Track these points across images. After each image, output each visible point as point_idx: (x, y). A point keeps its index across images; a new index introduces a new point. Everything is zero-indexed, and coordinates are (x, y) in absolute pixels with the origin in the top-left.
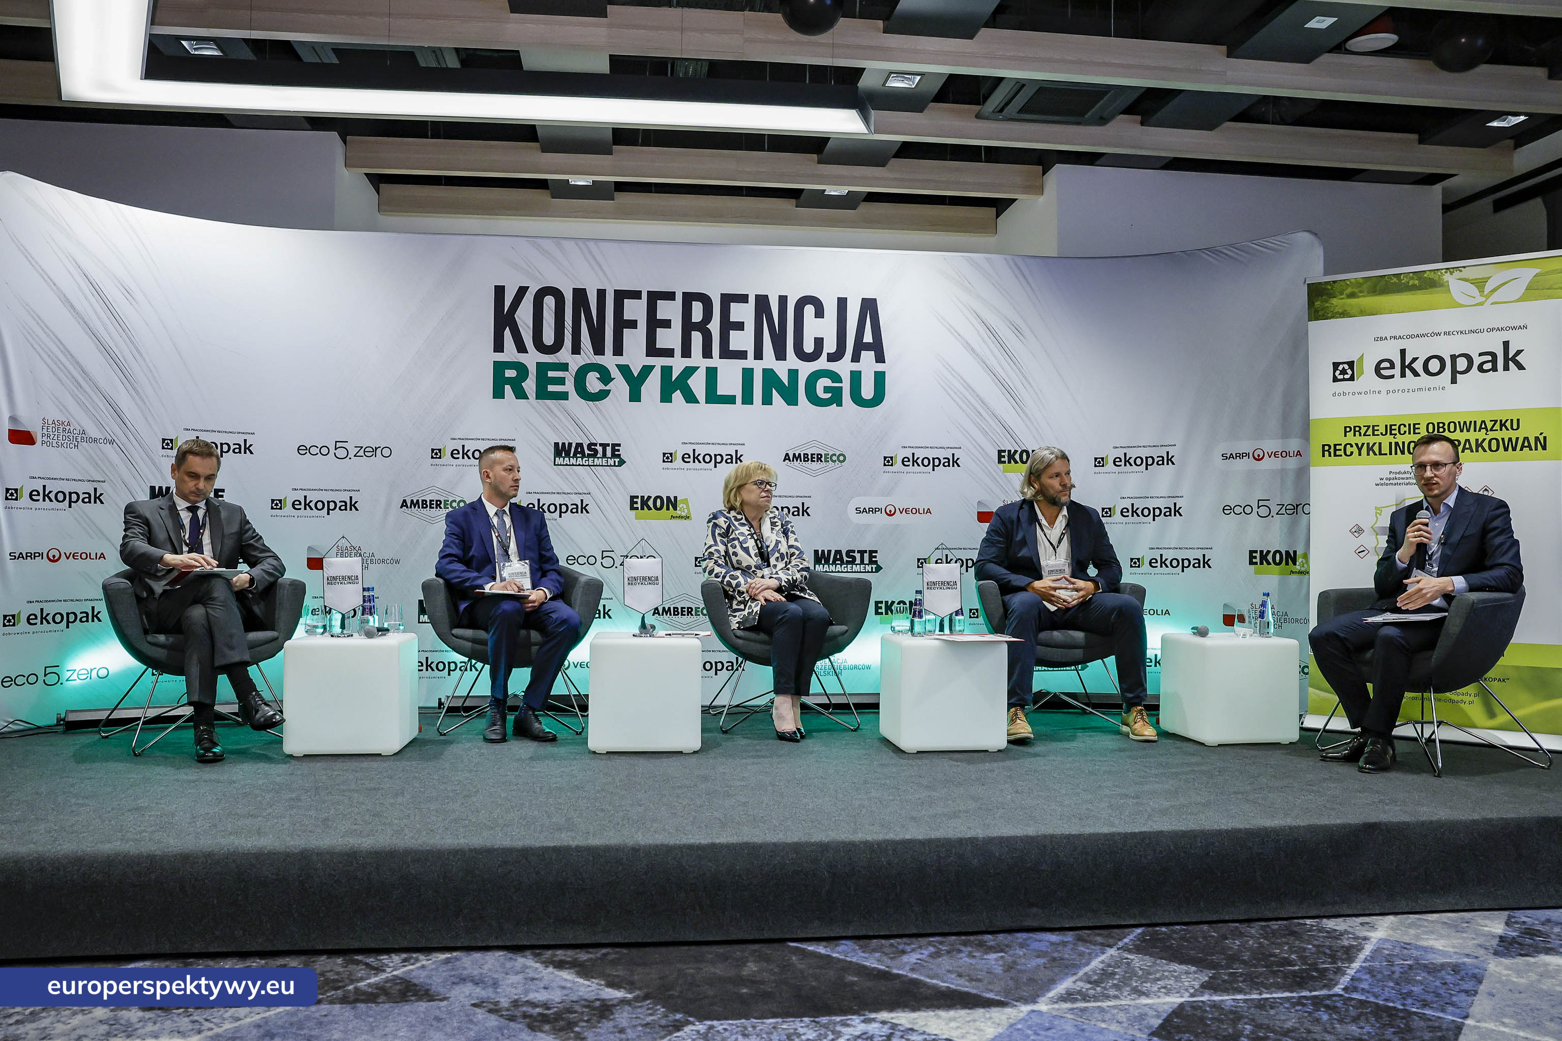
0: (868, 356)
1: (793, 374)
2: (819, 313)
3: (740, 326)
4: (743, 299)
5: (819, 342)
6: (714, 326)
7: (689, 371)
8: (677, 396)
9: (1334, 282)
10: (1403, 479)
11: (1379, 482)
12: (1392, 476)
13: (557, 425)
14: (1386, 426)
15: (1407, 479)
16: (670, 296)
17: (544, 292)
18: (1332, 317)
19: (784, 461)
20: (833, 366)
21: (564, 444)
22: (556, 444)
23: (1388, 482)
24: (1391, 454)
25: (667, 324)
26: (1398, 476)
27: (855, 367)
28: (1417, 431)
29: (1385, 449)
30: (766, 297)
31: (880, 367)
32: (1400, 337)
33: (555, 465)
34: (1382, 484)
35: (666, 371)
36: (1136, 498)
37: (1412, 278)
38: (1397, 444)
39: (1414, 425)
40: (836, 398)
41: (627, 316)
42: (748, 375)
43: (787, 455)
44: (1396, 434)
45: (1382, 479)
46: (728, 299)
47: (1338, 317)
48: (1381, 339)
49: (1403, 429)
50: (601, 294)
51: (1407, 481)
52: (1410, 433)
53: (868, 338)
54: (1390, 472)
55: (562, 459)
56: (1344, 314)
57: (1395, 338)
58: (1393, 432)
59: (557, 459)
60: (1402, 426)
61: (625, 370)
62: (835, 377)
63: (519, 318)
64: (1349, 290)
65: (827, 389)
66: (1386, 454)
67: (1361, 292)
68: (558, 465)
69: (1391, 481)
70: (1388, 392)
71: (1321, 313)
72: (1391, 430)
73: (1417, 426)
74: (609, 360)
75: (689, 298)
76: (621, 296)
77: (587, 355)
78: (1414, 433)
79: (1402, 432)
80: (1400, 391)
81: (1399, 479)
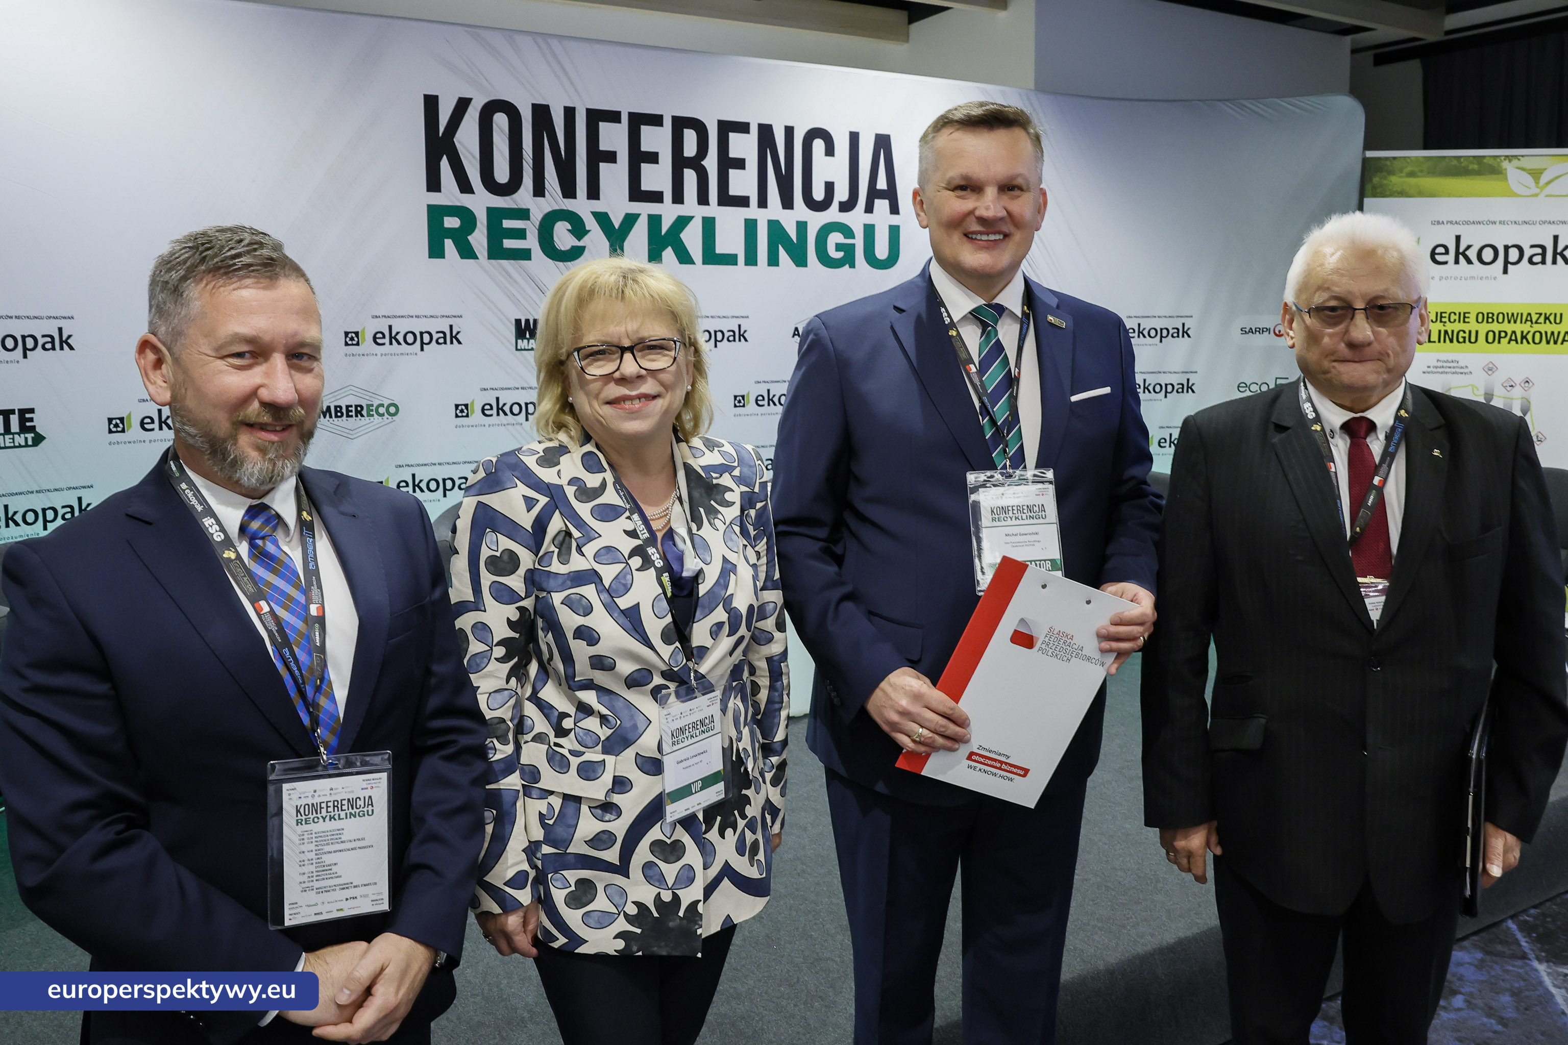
0: (881, 205)
1: (802, 227)
2: (830, 151)
3: (740, 164)
4: (743, 128)
5: (830, 187)
6: (711, 163)
7: (682, 222)
8: (668, 254)
9: (1395, 158)
10: (1450, 367)
11: (1426, 369)
12: (1440, 364)
13: (517, 295)
14: (1437, 313)
15: (1454, 367)
16: (656, 120)
17: (491, 108)
18: (1391, 195)
19: (793, 337)
20: (845, 218)
21: (527, 321)
22: (518, 322)
23: (1435, 370)
24: (1439, 341)
25: (653, 158)
26: (1445, 364)
27: (869, 219)
28: (1467, 320)
29: (1434, 337)
30: (769, 127)
31: (895, 220)
32: (1456, 223)
33: (517, 349)
34: (1429, 373)
35: (655, 221)
36: (1149, 373)
37: (1472, 163)
38: (1446, 332)
39: (1465, 313)
40: (849, 259)
41: (604, 146)
42: (751, 226)
43: (796, 329)
44: (1445, 322)
45: (1429, 367)
46: (726, 128)
47: (1395, 197)
48: (1438, 223)
49: (1453, 317)
50: (570, 113)
51: (1453, 370)
52: (1459, 322)
53: (882, 184)
54: (1438, 361)
55: (525, 341)
56: (1402, 194)
57: (1451, 222)
58: (1443, 320)
59: (520, 341)
60: (1452, 314)
61: (602, 219)
62: (847, 232)
63: (459, 142)
64: (1409, 169)
65: (839, 247)
66: (1434, 342)
67: (1421, 171)
68: (521, 350)
69: (1439, 370)
70: (1441, 278)
71: (1379, 190)
72: (1441, 317)
73: (1467, 315)
74: (581, 205)
75: (680, 124)
76: (596, 117)
77: (554, 199)
78: (1464, 322)
79: (1452, 320)
80: (1453, 278)
81: (1446, 367)
